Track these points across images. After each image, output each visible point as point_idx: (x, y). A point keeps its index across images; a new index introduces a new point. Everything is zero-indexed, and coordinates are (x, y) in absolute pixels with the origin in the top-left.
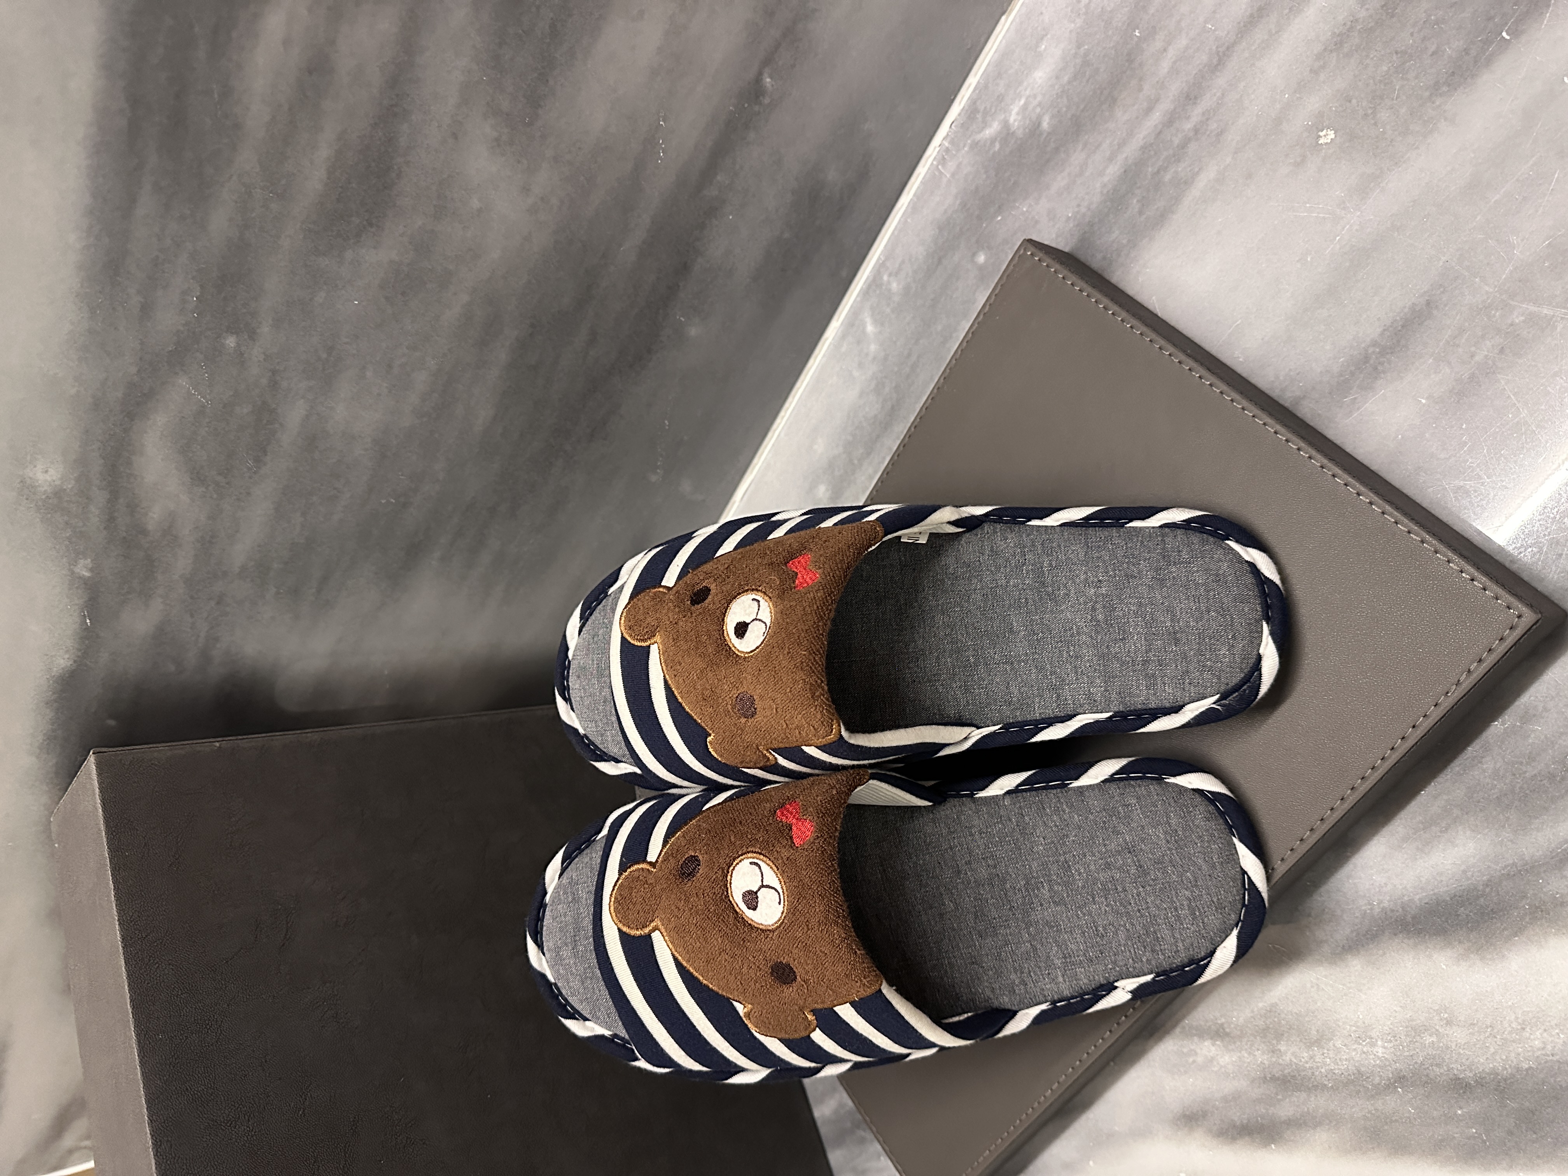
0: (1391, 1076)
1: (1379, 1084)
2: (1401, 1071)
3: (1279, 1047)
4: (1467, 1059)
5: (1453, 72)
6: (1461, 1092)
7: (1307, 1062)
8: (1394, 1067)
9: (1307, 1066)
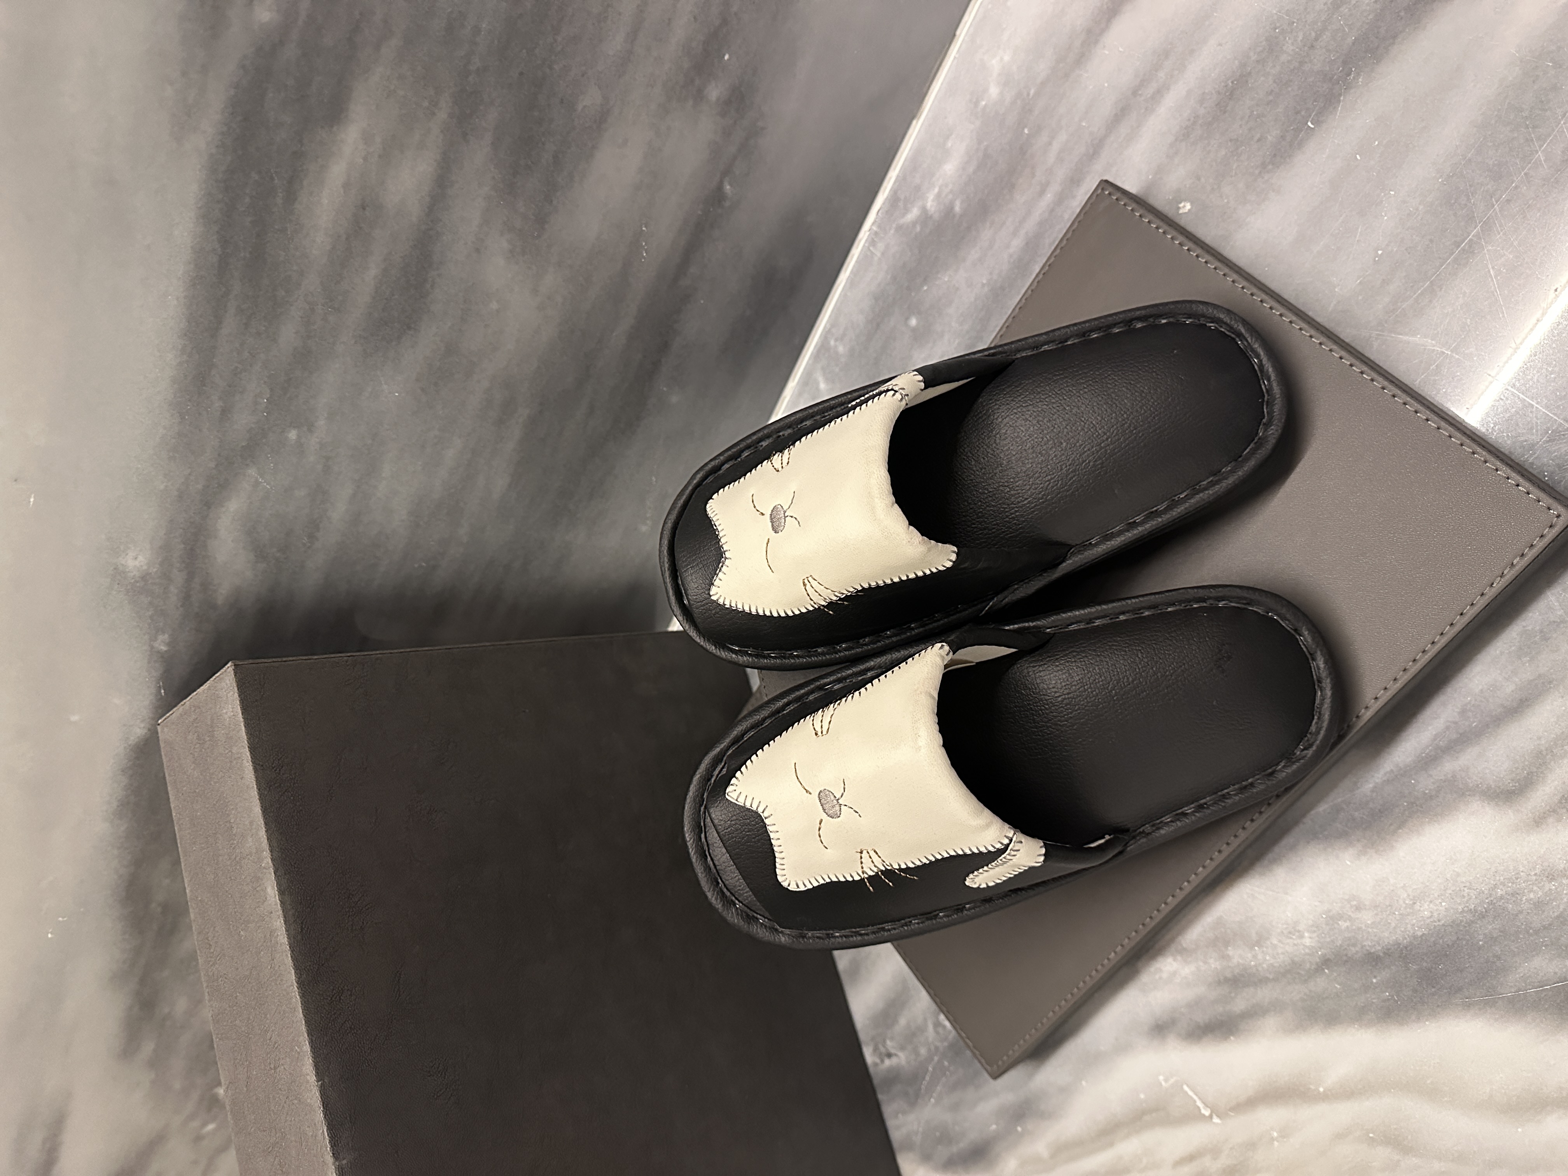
0: (1318, 960)
1: (1310, 969)
2: (1326, 955)
3: (1228, 952)
4: (1375, 936)
5: (1275, 155)
6: (1374, 963)
7: (1251, 961)
8: (1320, 953)
9: (1253, 963)
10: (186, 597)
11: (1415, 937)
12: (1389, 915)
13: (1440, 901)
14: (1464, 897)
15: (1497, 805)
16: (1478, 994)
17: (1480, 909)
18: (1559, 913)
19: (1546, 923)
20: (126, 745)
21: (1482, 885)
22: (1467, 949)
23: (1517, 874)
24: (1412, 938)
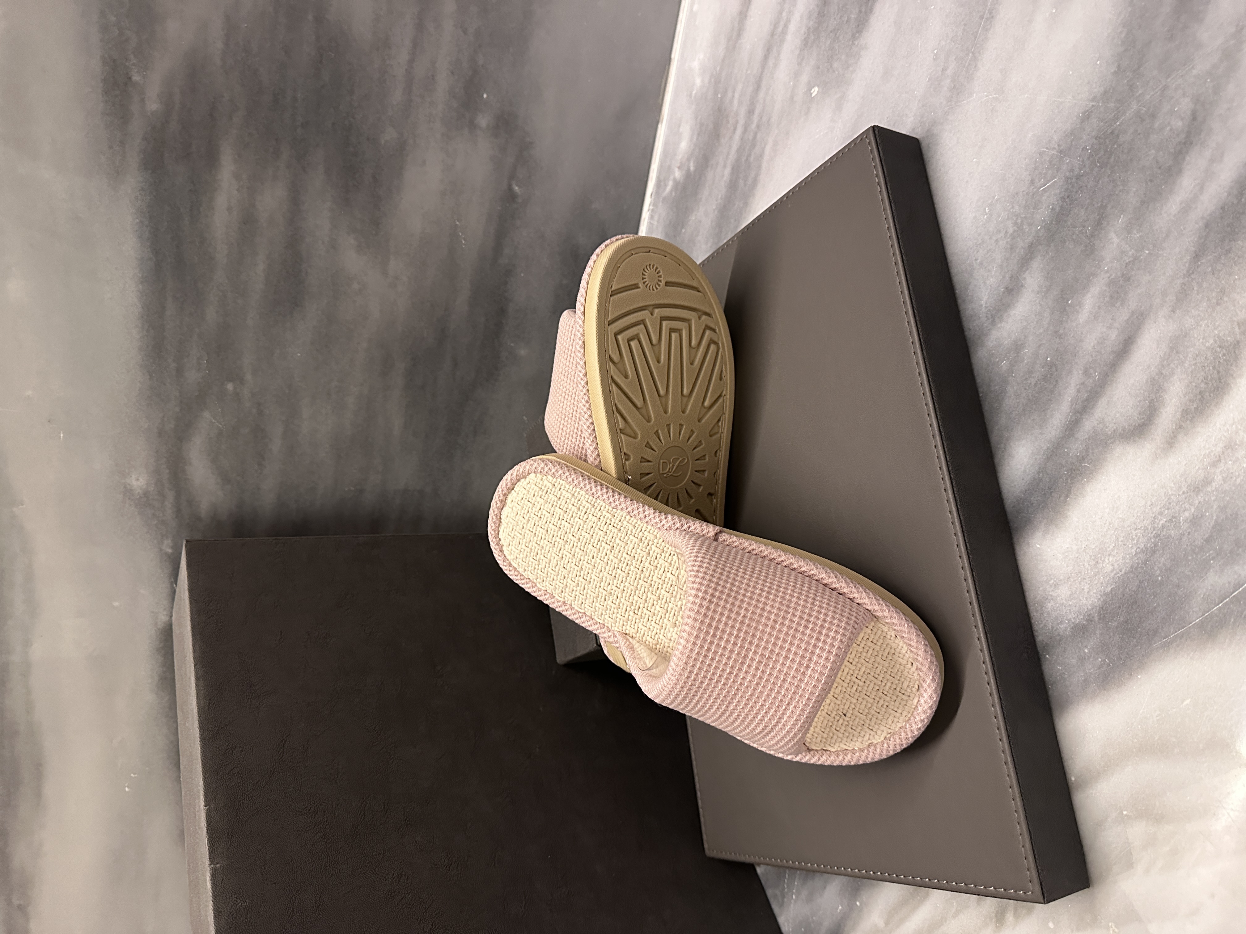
4: (1076, 607)
6: (1081, 634)
10: (178, 511)
11: (1106, 595)
12: (1081, 582)
13: (1116, 551)
14: (1133, 539)
15: (1135, 441)
16: (1172, 630)
17: (1149, 545)
18: (1213, 521)
19: (1207, 536)
20: (155, 628)
21: (1145, 522)
22: (1150, 589)
23: (1169, 498)
24: (1104, 597)
